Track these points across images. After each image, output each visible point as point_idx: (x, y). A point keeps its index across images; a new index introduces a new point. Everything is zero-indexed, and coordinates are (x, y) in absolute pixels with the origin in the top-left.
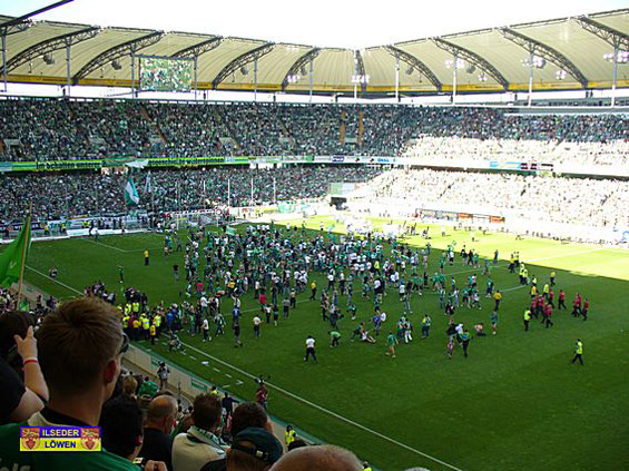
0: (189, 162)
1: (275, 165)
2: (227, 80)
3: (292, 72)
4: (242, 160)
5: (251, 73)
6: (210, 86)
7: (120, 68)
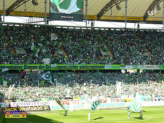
0: (81, 67)
1: (138, 71)
2: (107, 14)
3: (151, 8)
4: (116, 67)
5: (123, 9)
6: (96, 18)
7: (37, 4)
